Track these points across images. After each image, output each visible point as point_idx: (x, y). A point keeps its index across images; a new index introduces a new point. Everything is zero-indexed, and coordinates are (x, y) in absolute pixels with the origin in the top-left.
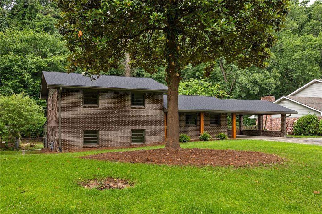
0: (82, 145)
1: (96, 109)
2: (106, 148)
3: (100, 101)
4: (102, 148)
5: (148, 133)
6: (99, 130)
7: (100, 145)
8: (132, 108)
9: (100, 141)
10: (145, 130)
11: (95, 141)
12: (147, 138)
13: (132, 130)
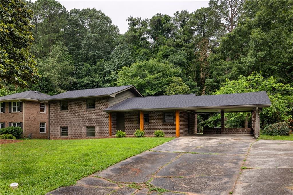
0: (59, 136)
1: (66, 113)
4: (70, 138)
5: (97, 129)
7: (69, 136)
10: (95, 127)
12: (96, 133)
13: (87, 127)
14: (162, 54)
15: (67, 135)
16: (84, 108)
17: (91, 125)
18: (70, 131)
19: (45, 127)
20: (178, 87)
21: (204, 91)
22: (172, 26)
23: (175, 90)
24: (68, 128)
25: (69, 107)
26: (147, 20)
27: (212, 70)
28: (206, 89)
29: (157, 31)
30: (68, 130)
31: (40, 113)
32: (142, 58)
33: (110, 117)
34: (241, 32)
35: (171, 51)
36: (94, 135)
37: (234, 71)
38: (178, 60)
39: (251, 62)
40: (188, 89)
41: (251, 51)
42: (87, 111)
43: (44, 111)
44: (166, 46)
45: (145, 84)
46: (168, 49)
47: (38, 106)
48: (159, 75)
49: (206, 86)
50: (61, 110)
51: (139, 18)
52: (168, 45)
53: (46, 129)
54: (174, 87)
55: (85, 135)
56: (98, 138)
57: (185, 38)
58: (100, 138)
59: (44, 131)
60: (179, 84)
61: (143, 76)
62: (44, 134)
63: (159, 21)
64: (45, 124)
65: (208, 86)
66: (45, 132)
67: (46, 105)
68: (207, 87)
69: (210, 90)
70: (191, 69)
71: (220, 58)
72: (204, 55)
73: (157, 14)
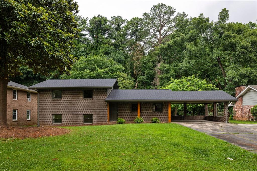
0: (51, 123)
1: (60, 101)
2: (66, 125)
3: (62, 96)
4: (64, 125)
5: (95, 117)
6: (62, 114)
7: (63, 123)
8: (83, 100)
9: (62, 121)
10: (93, 114)
11: (60, 121)
12: (94, 120)
13: (84, 115)
14: (104, 52)
15: (61, 122)
16: (81, 97)
17: (89, 112)
18: (64, 118)
19: (17, 114)
20: (124, 81)
21: (137, 86)
22: (110, 28)
23: (123, 84)
24: (63, 115)
25: (63, 96)
26: (87, 18)
27: (144, 69)
28: (138, 84)
29: (97, 30)
30: (62, 118)
31: (13, 100)
32: (83, 53)
33: (108, 106)
34: (176, 43)
35: (112, 49)
36: (92, 122)
37: (172, 72)
38: (118, 58)
39: (186, 67)
40: (132, 84)
41: (186, 59)
42: (84, 100)
43: (15, 98)
44: (107, 45)
45: (95, 76)
46: (109, 47)
47: (11, 93)
48: (107, 69)
49: (138, 81)
50: (53, 98)
51: (80, 16)
52: (109, 44)
53: (18, 116)
54: (121, 81)
55: (82, 122)
56: (96, 125)
57: (122, 40)
58: (98, 125)
59: (15, 119)
60: (124, 79)
61: (93, 70)
62: (16, 121)
63: (100, 21)
64: (17, 111)
65: (140, 81)
66: (17, 120)
67: (18, 92)
68: (139, 83)
69: (141, 85)
70: (127, 67)
71: (156, 60)
72: (137, 56)
73: (99, 15)
